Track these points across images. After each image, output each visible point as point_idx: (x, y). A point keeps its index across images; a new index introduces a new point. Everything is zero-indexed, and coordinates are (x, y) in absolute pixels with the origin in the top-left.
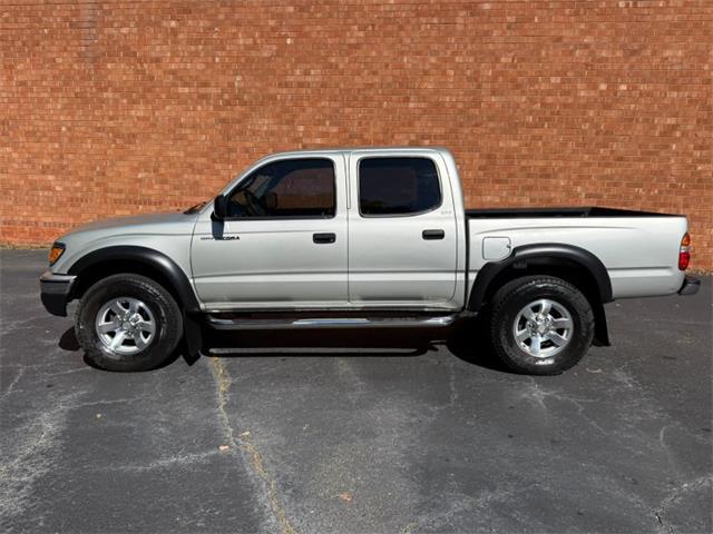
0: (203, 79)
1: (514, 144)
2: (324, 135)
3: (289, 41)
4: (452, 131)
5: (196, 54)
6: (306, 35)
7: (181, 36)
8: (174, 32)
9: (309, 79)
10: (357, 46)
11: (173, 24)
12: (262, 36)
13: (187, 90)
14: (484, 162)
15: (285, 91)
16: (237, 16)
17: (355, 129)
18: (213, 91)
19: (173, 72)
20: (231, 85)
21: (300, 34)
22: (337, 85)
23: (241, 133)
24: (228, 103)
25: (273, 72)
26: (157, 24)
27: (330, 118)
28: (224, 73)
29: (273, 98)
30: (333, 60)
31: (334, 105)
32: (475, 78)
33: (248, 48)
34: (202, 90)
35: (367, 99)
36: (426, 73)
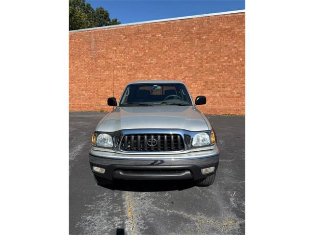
0: (123, 63)
1: (214, 78)
2: (157, 77)
3: (147, 51)
4: (194, 75)
5: (121, 56)
6: (152, 49)
7: (117, 51)
8: (116, 50)
9: (153, 62)
10: (166, 51)
11: (115, 48)
12: (139, 50)
13: (119, 66)
14: (204, 84)
15: (146, 65)
16: (132, 45)
17: (166, 76)
18: (126, 66)
19: (116, 62)
20: (131, 65)
21: (150, 49)
22: (161, 63)
23: (134, 78)
24: (130, 70)
25: (142, 60)
26: (111, 49)
27: (159, 73)
28: (129, 61)
29: (143, 67)
30: (159, 56)
31: (160, 69)
32: (201, 58)
33: (136, 53)
34: (123, 66)
35: (169, 67)
36: (186, 58)
